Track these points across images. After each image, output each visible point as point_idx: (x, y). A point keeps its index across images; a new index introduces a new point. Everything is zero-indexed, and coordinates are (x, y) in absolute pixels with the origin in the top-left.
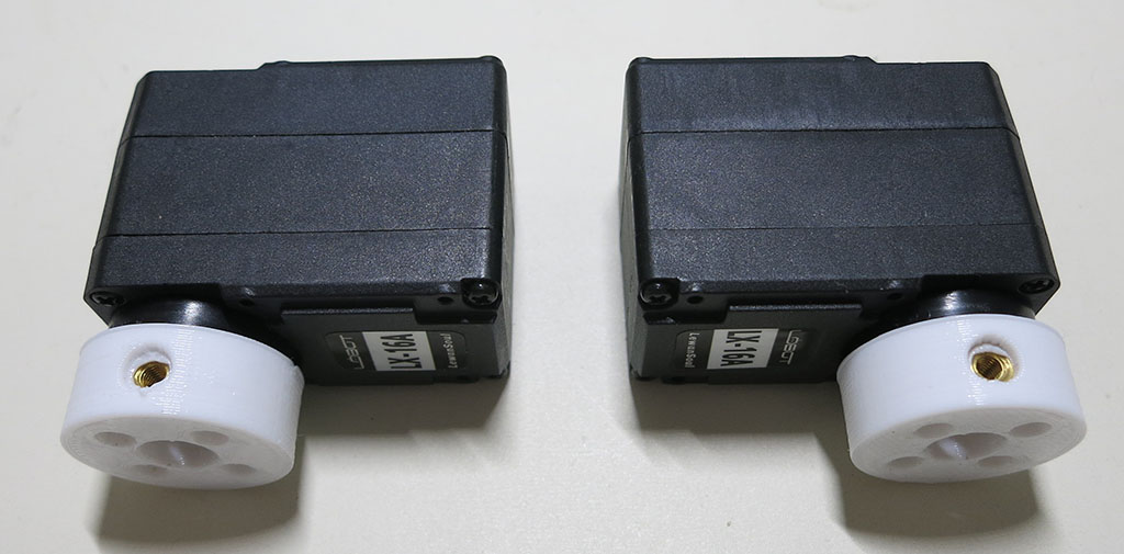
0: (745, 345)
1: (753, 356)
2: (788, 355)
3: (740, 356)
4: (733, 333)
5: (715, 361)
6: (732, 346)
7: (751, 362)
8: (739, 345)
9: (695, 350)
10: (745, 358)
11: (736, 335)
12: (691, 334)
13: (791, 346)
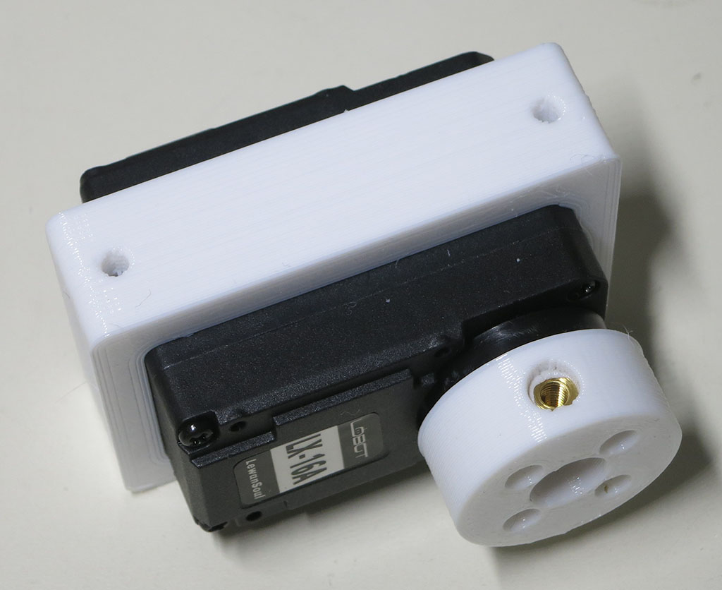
0: (310, 454)
1: (323, 463)
2: (361, 448)
3: (310, 467)
4: (291, 447)
5: (286, 482)
6: (296, 460)
7: (325, 469)
8: (303, 456)
9: (259, 478)
10: (316, 467)
11: (296, 447)
12: (247, 463)
13: (359, 438)
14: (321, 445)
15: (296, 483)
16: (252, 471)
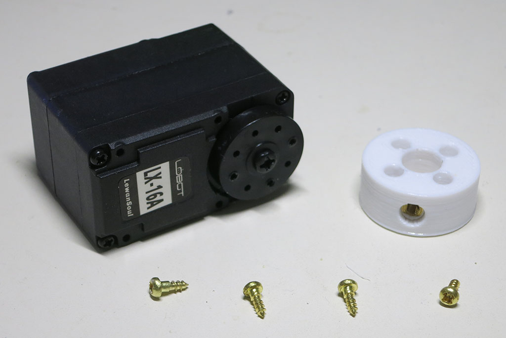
0: (155, 183)
1: (162, 194)
2: (180, 186)
3: (155, 195)
4: (146, 174)
5: (143, 206)
6: (149, 187)
7: (162, 200)
8: (152, 185)
9: (130, 197)
10: (158, 197)
11: (150, 175)
12: (125, 181)
13: (179, 176)
14: (161, 177)
15: (148, 208)
16: (127, 190)
